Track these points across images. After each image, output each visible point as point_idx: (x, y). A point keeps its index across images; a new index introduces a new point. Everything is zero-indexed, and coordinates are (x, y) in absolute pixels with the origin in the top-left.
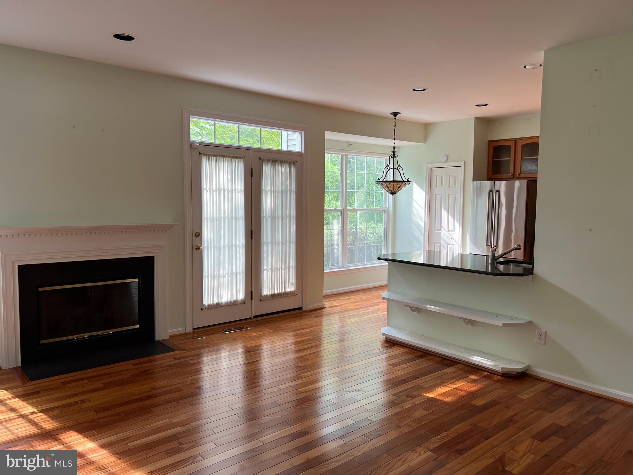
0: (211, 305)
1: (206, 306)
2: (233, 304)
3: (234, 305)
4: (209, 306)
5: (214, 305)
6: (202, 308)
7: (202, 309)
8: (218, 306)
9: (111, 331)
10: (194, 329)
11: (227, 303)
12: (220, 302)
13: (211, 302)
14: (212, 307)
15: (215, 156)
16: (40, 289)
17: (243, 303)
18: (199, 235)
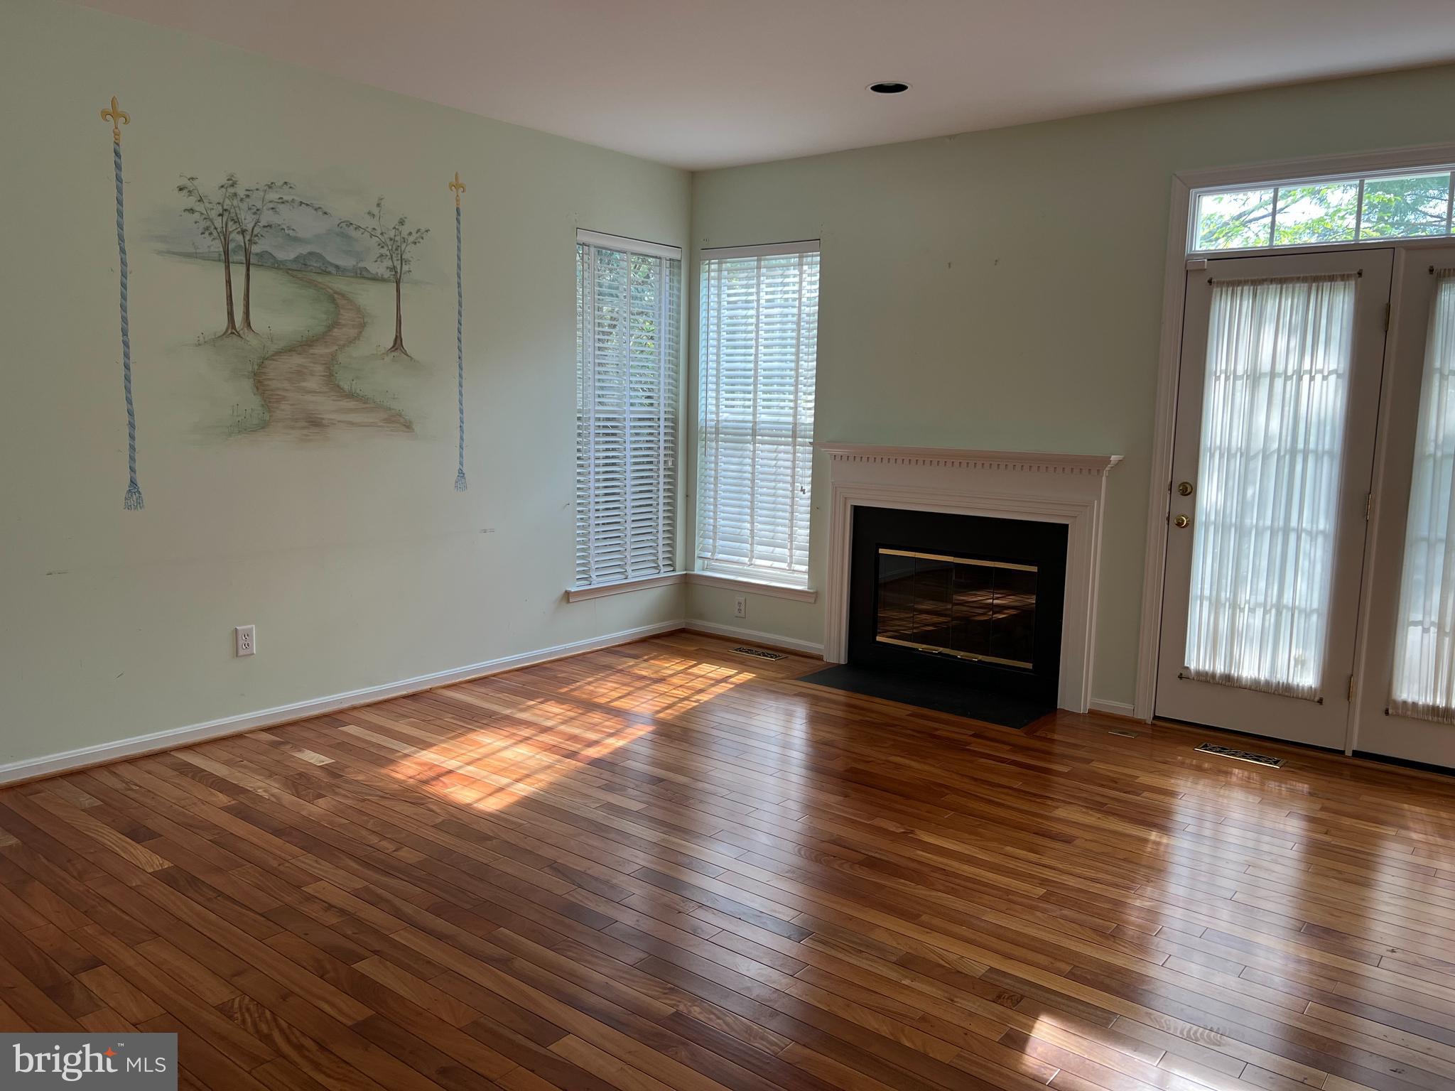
0: (1207, 673)
1: (1192, 671)
2: (1282, 694)
3: (1279, 695)
4: (1198, 673)
5: (1213, 675)
6: (1181, 674)
7: (1181, 677)
8: (1228, 683)
9: (977, 657)
10: (1155, 718)
11: (1256, 682)
12: (1234, 673)
13: (1206, 666)
14: (1206, 679)
15: (1255, 283)
16: (882, 551)
17: (1315, 699)
18: (1188, 490)
